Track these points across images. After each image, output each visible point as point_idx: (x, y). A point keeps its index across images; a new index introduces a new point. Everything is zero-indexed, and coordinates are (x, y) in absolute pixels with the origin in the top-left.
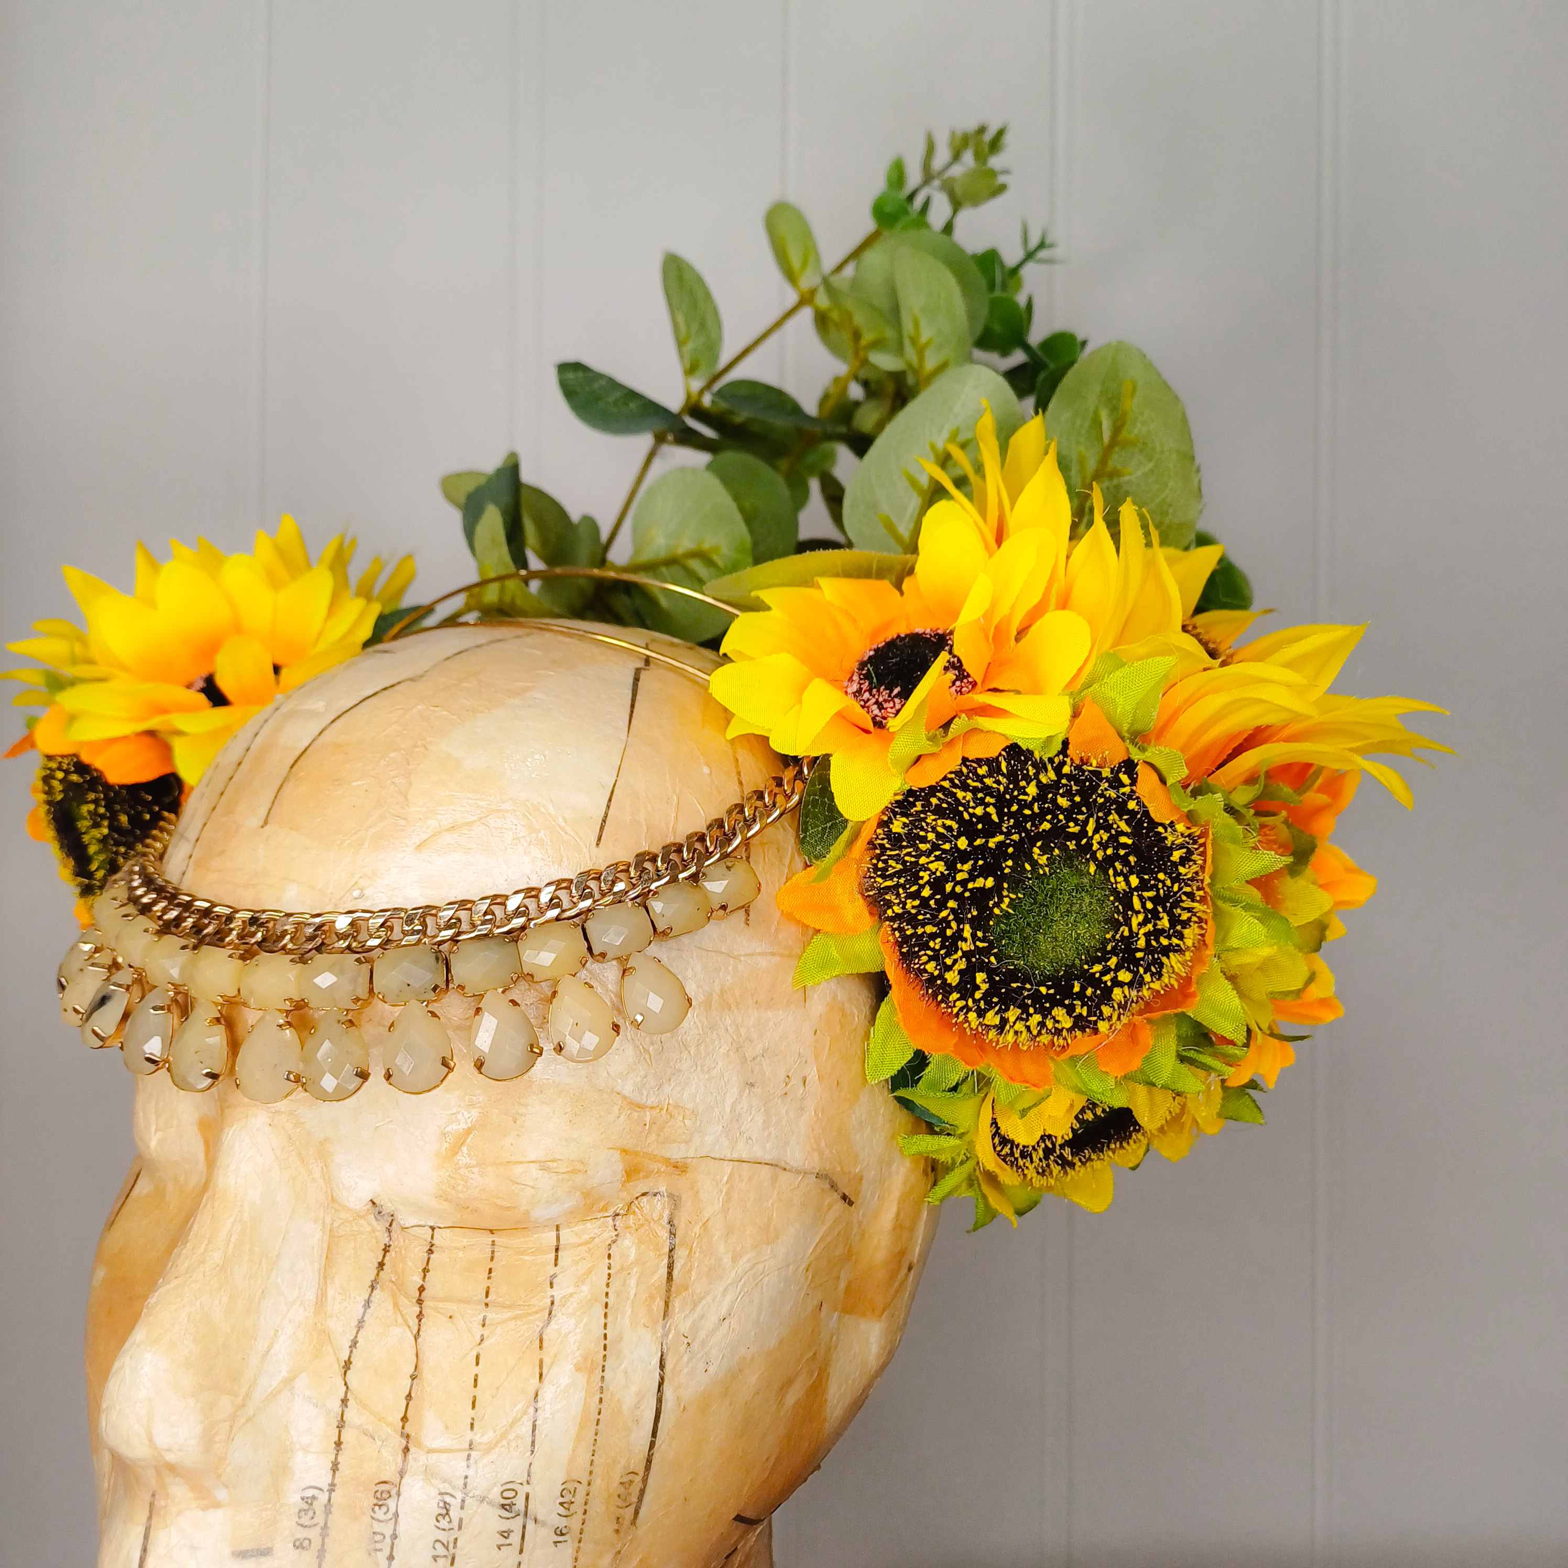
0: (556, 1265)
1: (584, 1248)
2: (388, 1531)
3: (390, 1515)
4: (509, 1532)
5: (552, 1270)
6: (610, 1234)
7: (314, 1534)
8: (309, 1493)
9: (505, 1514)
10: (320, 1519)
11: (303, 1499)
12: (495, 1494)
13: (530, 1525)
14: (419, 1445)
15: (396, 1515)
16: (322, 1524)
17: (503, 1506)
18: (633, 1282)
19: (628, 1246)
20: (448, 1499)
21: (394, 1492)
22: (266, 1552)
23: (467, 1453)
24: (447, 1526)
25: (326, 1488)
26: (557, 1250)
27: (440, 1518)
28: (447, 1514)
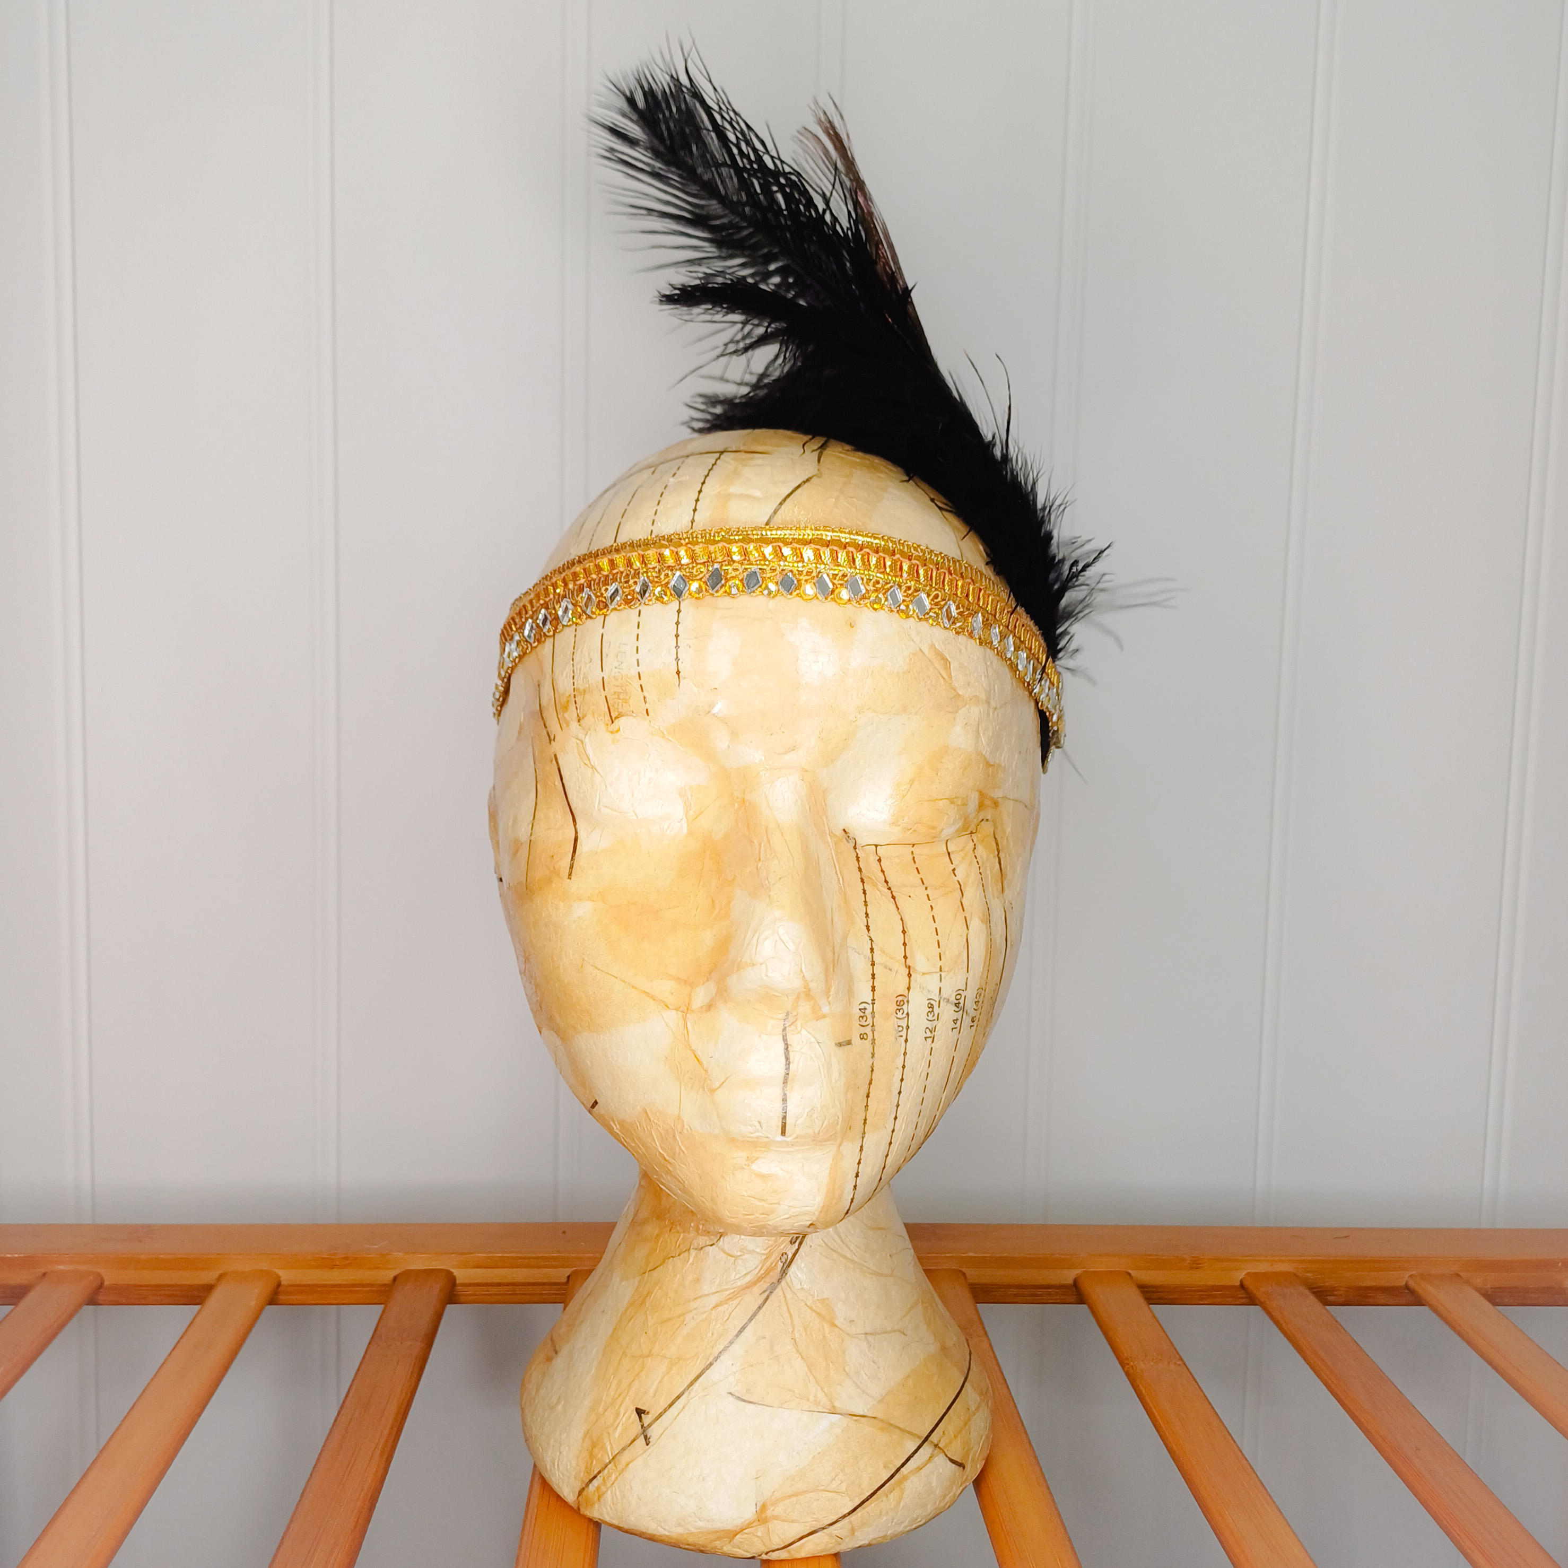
0: (952, 863)
1: (962, 854)
4: (957, 1020)
5: (952, 867)
6: (971, 845)
9: (957, 1009)
11: (860, 1009)
12: (953, 999)
13: (965, 1014)
14: (915, 971)
17: (956, 1004)
18: (988, 872)
19: (981, 850)
21: (905, 1001)
23: (939, 974)
24: (932, 1019)
27: (929, 1014)
28: (933, 1011)
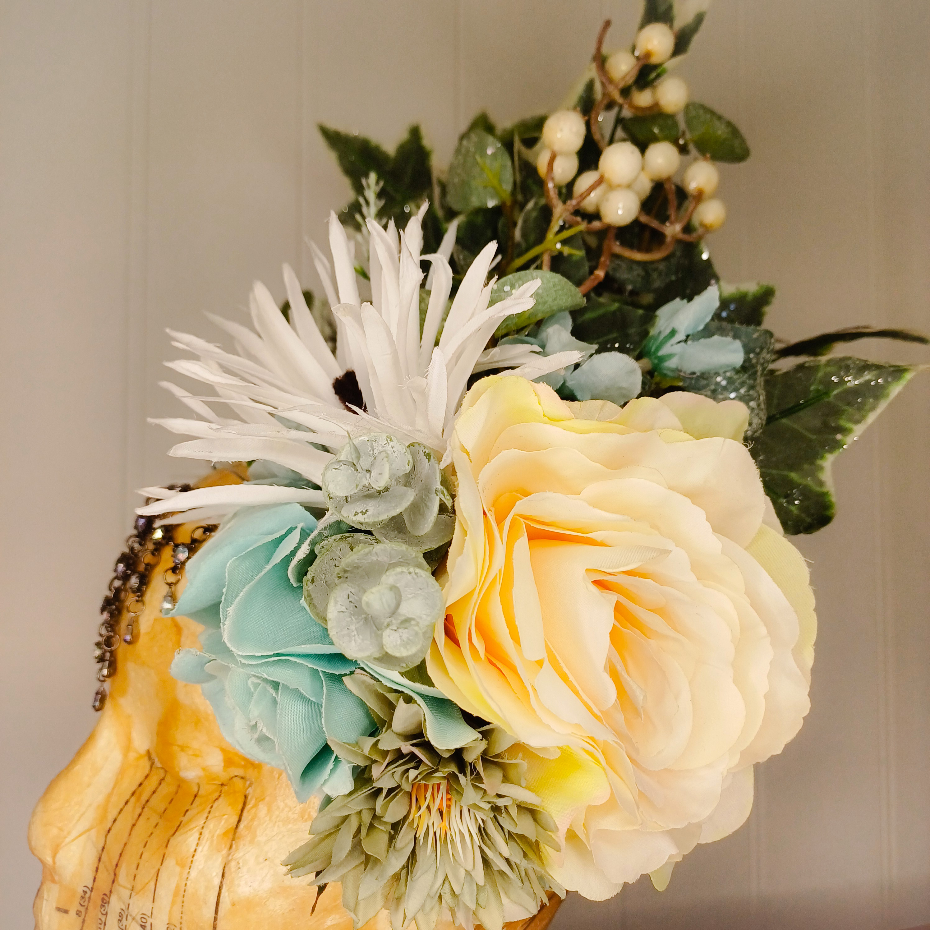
0: (191, 805)
2: (104, 922)
3: (104, 913)
5: (189, 807)
6: (216, 795)
7: (83, 910)
8: (85, 889)
10: (86, 904)
11: (83, 891)
14: (118, 880)
15: (107, 912)
16: (86, 907)
17: (141, 925)
20: (122, 912)
21: (107, 901)
22: (66, 912)
23: (130, 892)
24: (121, 927)
25: (91, 889)
26: (196, 796)
27: (119, 921)
28: (122, 920)
